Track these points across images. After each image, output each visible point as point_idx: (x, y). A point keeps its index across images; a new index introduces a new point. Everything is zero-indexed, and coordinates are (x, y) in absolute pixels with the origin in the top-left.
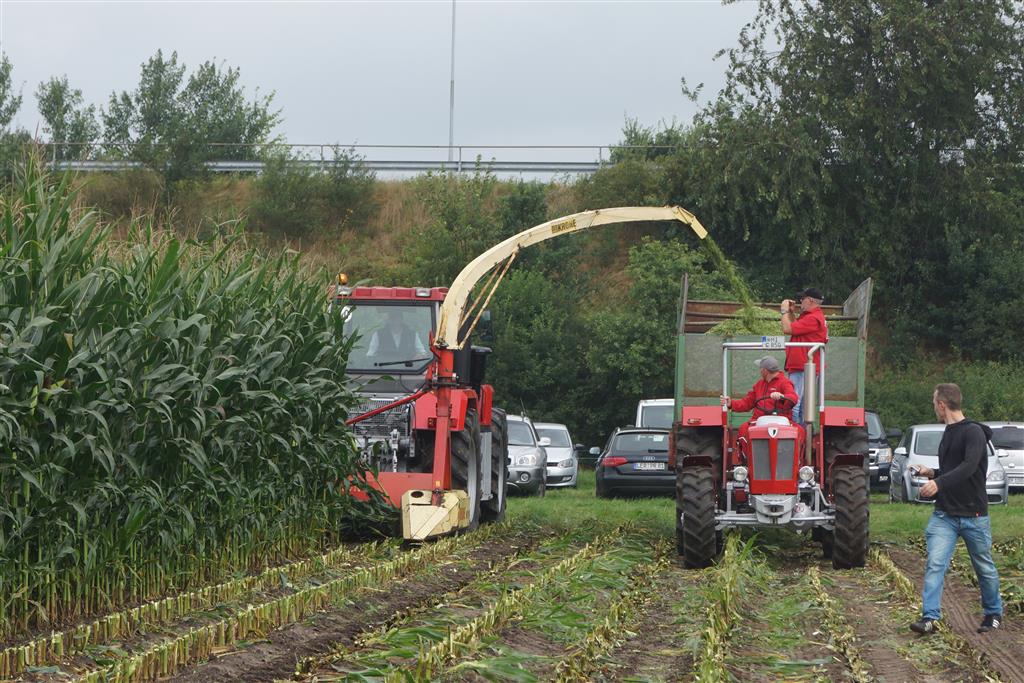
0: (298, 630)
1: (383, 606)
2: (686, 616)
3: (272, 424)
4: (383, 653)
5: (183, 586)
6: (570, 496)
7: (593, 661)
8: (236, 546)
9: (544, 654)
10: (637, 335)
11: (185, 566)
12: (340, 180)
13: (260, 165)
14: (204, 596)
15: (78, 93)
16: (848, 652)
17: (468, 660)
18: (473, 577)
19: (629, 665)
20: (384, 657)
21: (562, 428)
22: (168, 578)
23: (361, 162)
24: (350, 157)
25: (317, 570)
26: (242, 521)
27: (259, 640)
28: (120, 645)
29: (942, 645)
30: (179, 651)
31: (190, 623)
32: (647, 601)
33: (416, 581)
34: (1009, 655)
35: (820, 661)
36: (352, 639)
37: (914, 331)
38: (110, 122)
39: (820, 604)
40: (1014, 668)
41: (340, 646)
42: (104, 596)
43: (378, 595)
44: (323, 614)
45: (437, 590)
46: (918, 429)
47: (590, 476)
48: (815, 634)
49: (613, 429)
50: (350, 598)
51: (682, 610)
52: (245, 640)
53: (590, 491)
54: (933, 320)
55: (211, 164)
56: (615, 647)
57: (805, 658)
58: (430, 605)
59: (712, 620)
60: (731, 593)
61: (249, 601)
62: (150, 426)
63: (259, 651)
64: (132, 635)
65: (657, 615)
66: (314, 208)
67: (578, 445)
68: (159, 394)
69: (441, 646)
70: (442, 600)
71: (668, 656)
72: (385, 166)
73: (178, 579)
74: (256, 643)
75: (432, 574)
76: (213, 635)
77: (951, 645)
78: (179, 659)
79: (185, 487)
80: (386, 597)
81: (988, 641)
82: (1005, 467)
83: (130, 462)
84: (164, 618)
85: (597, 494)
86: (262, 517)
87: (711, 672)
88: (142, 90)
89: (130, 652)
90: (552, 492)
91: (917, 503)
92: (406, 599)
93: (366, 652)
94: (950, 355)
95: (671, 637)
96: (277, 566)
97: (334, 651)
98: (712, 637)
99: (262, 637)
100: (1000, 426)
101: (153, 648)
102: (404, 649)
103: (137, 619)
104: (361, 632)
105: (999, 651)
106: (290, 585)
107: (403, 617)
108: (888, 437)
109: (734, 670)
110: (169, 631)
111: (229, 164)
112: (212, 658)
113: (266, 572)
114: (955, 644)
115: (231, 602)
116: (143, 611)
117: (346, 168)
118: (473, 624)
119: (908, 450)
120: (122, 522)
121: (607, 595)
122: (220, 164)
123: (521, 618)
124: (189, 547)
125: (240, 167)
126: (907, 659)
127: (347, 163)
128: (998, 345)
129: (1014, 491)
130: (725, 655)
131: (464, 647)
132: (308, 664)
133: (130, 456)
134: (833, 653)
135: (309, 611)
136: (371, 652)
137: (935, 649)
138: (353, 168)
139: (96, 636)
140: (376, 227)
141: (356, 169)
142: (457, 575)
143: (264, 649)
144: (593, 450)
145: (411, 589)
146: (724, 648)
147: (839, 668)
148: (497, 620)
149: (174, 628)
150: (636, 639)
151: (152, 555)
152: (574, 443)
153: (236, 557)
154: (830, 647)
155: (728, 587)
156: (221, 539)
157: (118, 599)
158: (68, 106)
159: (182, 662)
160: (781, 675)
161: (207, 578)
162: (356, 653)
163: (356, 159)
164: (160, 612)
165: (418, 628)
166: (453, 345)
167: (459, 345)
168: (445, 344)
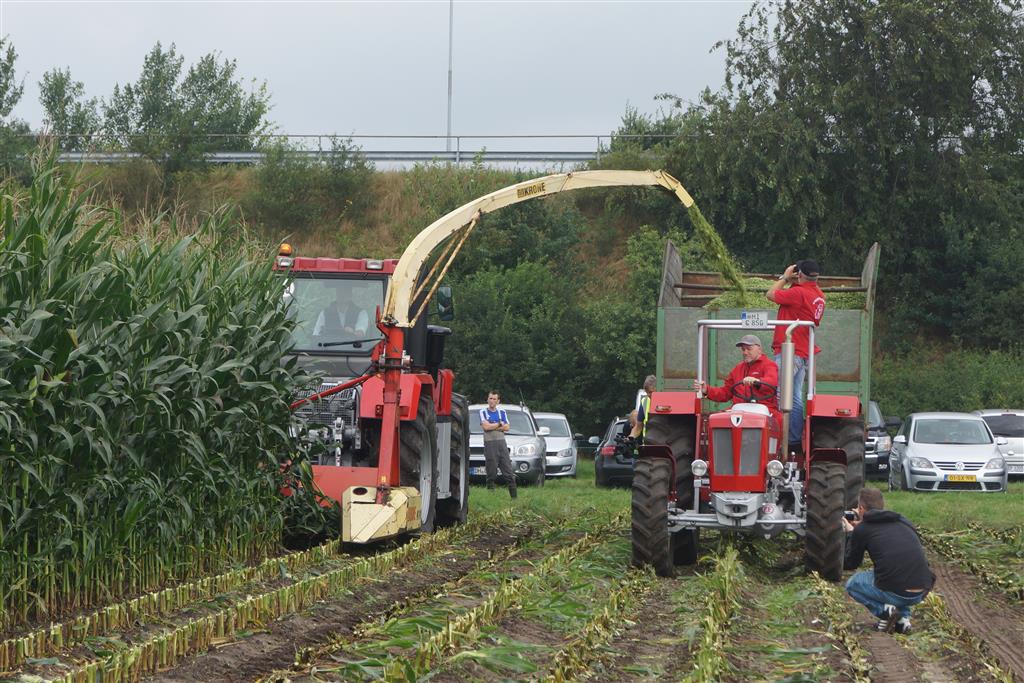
0: (298, 621)
1: (382, 596)
2: (685, 606)
3: (270, 415)
4: (382, 643)
5: (182, 577)
6: (569, 486)
7: (592, 650)
8: (235, 537)
9: (543, 643)
10: (635, 325)
11: (184, 557)
12: (338, 170)
13: (258, 155)
14: (203, 587)
15: (80, 86)
16: (847, 640)
17: (467, 650)
18: (472, 567)
19: (628, 654)
20: (383, 648)
21: (562, 417)
22: (166, 569)
23: (359, 153)
24: (347, 147)
25: (317, 561)
26: (241, 511)
27: (258, 630)
28: (119, 636)
29: (941, 633)
30: (178, 642)
31: (189, 614)
32: (647, 590)
33: (415, 571)
34: (1008, 642)
35: (819, 649)
36: (351, 629)
37: (913, 319)
38: (111, 114)
39: (820, 592)
40: (1013, 656)
41: (339, 636)
42: (103, 587)
43: (377, 585)
44: (323, 604)
45: (436, 580)
46: (917, 417)
47: (590, 465)
48: (814, 622)
49: (613, 418)
50: (350, 588)
51: (682, 599)
52: (244, 631)
53: (589, 480)
54: (930, 308)
55: (209, 155)
56: (614, 636)
57: (804, 647)
58: (429, 595)
59: (711, 609)
60: (730, 581)
61: (248, 591)
62: (149, 418)
63: (258, 642)
64: (132, 626)
65: (656, 604)
66: (312, 199)
67: (577, 435)
68: (157, 386)
69: (440, 635)
70: (441, 590)
71: (667, 645)
72: (383, 155)
73: (177, 570)
74: (255, 634)
75: (431, 563)
76: (212, 626)
77: (950, 633)
78: (178, 650)
79: (184, 478)
80: (385, 587)
81: (987, 628)
82: (1005, 455)
83: (129, 453)
84: (163, 609)
85: (596, 484)
86: (261, 507)
87: (710, 660)
88: (143, 81)
89: (129, 643)
90: (551, 481)
91: (916, 491)
92: (405, 590)
93: (365, 642)
94: (950, 344)
95: (671, 626)
96: (276, 556)
97: (333, 641)
98: (711, 626)
99: (260, 627)
100: (1000, 414)
101: (152, 639)
102: (403, 639)
103: (136, 610)
104: (360, 622)
105: (997, 637)
106: (289, 575)
107: (402, 607)
108: (887, 425)
109: (734, 658)
110: (168, 622)
111: (227, 155)
112: (212, 649)
113: (266, 563)
114: (954, 632)
115: (231, 592)
116: (142, 603)
117: (344, 158)
118: (472, 614)
119: (907, 438)
120: (120, 514)
121: (606, 584)
122: (219, 155)
123: (520, 607)
124: (188, 538)
125: (237, 158)
126: (906, 646)
127: (344, 154)
128: (997, 333)
129: (1013, 478)
130: (724, 643)
131: (462, 637)
132: (308, 654)
133: (129, 446)
134: (832, 641)
135: (308, 601)
136: (371, 643)
137: (934, 637)
138: (351, 159)
139: (95, 627)
140: (374, 218)
141: (355, 159)
142: (457, 565)
143: (263, 639)
144: (592, 440)
145: (411, 579)
146: (723, 636)
147: (838, 656)
148: (496, 609)
149: (173, 619)
150: (635, 628)
151: (151, 547)
152: (573, 433)
153: (235, 548)
154: (829, 635)
155: (727, 575)
156: (220, 530)
157: (117, 590)
158: (69, 97)
159: (181, 653)
160: (779, 663)
161: (206, 569)
162: (355, 643)
163: (354, 150)
164: (159, 603)
165: (418, 618)
166: (403, 322)
167: (410, 322)
168: (393, 321)
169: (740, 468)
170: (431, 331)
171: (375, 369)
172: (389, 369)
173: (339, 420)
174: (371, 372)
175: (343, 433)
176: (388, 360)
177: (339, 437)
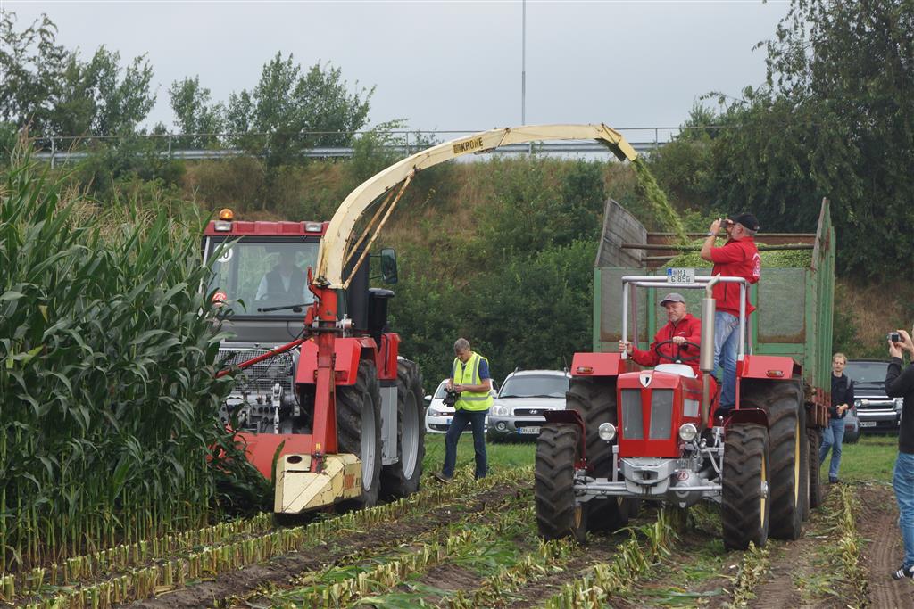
24: (430, 141)
55: (307, 150)
122: (316, 150)
125: (333, 153)
140: (455, 204)
166: (335, 282)
167: (343, 283)
168: (326, 283)
169: (651, 433)
170: (374, 293)
171: (309, 332)
172: (323, 333)
173: (277, 386)
174: (304, 335)
175: (282, 400)
176: (321, 323)
177: (277, 404)
